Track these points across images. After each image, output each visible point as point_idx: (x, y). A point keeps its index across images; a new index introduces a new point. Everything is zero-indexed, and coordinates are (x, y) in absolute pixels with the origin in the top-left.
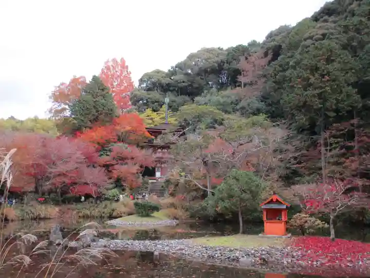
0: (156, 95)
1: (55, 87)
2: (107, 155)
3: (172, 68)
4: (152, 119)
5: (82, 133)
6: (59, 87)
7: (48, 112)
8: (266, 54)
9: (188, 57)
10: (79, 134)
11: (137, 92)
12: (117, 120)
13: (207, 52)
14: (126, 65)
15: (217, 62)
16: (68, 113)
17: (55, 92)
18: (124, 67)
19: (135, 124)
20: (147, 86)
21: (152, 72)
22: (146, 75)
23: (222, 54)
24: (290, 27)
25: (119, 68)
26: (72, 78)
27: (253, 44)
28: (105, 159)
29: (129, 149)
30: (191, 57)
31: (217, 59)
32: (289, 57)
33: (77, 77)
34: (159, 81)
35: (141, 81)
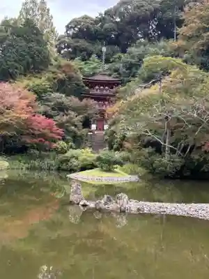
3: (100, 15)
15: (149, 10)
18: (45, 10)
31: (150, 7)
34: (88, 28)
35: (68, 28)
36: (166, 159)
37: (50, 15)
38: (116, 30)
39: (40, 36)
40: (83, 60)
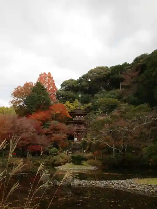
0: (71, 93)
1: (15, 88)
2: (48, 128)
3: (80, 78)
4: (69, 107)
5: (31, 115)
6: (17, 88)
7: (10, 103)
8: (137, 70)
9: (89, 72)
10: (30, 115)
11: (60, 92)
12: (51, 107)
13: (100, 69)
14: (51, 76)
15: (106, 75)
16: (22, 104)
17: (15, 91)
18: (50, 77)
19: (61, 110)
20: (65, 88)
21: (68, 80)
22: (65, 82)
23: (109, 70)
24: (147, 55)
25: (48, 78)
26: (25, 83)
27: (125, 64)
28: (46, 130)
29: (60, 124)
30: (91, 72)
31: (106, 73)
32: (152, 71)
33: (28, 83)
34: (73, 85)
35: (62, 85)
36: (113, 156)
37: (53, 80)
38: (88, 85)
39: (45, 91)
40: (71, 102)
